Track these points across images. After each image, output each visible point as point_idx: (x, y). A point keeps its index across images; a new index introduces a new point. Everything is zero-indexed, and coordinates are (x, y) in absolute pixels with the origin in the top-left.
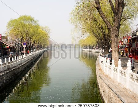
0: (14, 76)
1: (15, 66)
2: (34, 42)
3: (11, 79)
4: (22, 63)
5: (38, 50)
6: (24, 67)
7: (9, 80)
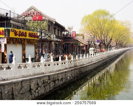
0: (80, 74)
1: (83, 65)
2: (111, 40)
3: (77, 77)
4: (92, 62)
5: (117, 48)
6: (94, 66)
7: (74, 78)
